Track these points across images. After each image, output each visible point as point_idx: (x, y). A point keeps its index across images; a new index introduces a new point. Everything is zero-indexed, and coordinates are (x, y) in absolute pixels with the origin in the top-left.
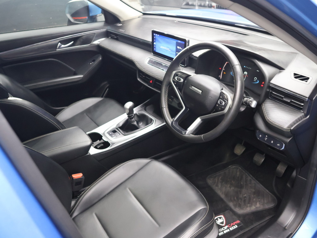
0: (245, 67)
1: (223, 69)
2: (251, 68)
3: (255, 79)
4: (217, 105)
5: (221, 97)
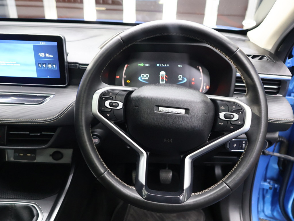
0: (158, 65)
1: (124, 76)
2: (168, 65)
3: (180, 77)
4: (220, 124)
5: (222, 108)
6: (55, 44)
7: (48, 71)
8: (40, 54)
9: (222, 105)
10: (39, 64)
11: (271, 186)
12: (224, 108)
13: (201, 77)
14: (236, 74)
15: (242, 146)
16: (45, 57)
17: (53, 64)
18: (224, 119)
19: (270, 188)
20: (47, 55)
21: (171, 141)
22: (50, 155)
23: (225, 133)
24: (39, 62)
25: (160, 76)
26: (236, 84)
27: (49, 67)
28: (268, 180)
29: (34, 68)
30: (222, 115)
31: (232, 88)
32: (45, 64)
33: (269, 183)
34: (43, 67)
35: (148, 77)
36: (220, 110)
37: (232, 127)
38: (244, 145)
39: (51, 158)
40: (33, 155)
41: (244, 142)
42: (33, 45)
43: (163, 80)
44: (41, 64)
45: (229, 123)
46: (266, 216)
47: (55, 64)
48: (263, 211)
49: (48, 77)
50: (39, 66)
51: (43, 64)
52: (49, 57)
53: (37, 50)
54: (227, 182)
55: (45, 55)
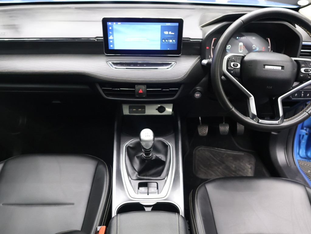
0: (237, 38)
3: (254, 46)
4: (301, 75)
5: (303, 65)
6: (177, 24)
7: (169, 44)
8: (165, 32)
9: (303, 63)
10: (163, 39)
11: (307, 132)
12: (304, 65)
13: (269, 46)
14: (302, 43)
15: (301, 95)
16: (169, 35)
17: (173, 40)
18: (304, 72)
19: (306, 134)
20: (170, 33)
21: (271, 87)
22: (156, 109)
23: (304, 82)
24: (163, 38)
25: (239, 46)
26: (302, 50)
27: (170, 42)
28: (305, 128)
29: (159, 43)
30: (302, 70)
31: (299, 53)
32: (168, 39)
33: (306, 130)
34: (166, 41)
35: (230, 47)
36: (301, 67)
37: (309, 77)
38: (302, 94)
39: (157, 111)
40: (143, 110)
41: (303, 92)
42: (161, 26)
43: (241, 49)
44: (164, 39)
45: (307, 74)
46: (301, 157)
47: (175, 40)
48: (299, 154)
49: (168, 49)
50: (163, 41)
51: (166, 39)
52: (172, 34)
53: (163, 29)
54: (307, 111)
55: (169, 33)
